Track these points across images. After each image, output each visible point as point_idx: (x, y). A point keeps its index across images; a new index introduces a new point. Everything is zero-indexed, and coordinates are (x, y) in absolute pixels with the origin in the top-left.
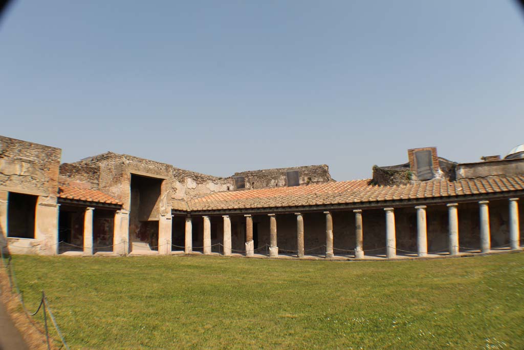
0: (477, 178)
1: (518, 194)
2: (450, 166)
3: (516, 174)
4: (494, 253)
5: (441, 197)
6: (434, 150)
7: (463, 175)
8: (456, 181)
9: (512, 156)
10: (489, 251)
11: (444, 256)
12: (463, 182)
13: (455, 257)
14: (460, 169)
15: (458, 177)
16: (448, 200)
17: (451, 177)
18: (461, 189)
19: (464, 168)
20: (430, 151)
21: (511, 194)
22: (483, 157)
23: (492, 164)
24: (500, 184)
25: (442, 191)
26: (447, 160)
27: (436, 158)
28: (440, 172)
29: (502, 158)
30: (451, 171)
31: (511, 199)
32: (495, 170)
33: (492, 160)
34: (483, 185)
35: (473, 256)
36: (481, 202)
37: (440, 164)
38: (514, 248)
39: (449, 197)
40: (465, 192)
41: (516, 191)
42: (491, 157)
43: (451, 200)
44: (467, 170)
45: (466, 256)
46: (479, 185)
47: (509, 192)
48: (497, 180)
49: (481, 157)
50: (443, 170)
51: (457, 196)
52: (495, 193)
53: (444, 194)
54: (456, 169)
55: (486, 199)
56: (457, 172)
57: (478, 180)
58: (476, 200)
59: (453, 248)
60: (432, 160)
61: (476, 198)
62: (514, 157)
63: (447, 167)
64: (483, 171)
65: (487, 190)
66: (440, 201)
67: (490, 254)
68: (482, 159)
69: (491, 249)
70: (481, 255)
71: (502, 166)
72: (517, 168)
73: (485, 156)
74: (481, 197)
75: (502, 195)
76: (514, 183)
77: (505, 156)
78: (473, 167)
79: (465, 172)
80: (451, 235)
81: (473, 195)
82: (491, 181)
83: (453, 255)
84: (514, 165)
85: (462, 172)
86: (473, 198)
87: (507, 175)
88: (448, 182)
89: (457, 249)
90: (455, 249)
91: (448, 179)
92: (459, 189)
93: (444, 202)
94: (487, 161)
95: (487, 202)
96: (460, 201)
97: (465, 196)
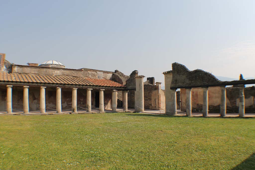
0: (23, 73)
1: (46, 85)
2: (10, 65)
3: (45, 74)
4: (31, 114)
5: (4, 81)
6: (4, 55)
7: (16, 71)
8: (11, 73)
9: (44, 65)
10: (28, 113)
11: (4, 114)
12: (15, 74)
13: (10, 114)
14: (15, 67)
15: (13, 71)
16: (7, 83)
17: (9, 71)
18: (15, 78)
19: (17, 67)
20: (1, 55)
21: (42, 84)
22: (28, 63)
23: (32, 67)
24: (36, 78)
25: (5, 77)
26: (8, 62)
27: (4, 60)
28: (4, 67)
29: (39, 65)
30: (10, 68)
31: (41, 87)
32: (34, 71)
33: (33, 65)
34: (26, 77)
35: (20, 115)
36: (24, 86)
37: (5, 63)
38: (43, 113)
39: (8, 81)
40: (17, 80)
41: (45, 83)
42: (33, 64)
43: (9, 83)
44: (19, 68)
45: (16, 115)
46: (24, 77)
47: (41, 83)
48: (34, 76)
49: (27, 63)
50: (6, 67)
51: (12, 82)
52: (33, 83)
53: (6, 80)
54: (13, 67)
55: (28, 85)
56: (13, 69)
57: (23, 75)
58: (22, 85)
59: (9, 110)
60: (2, 60)
61: (22, 84)
62: (45, 66)
63: (8, 65)
64: (27, 70)
65: (29, 80)
66: (3, 83)
67: (29, 114)
68: (27, 64)
69: (29, 112)
70: (24, 115)
71: (38, 69)
72: (46, 71)
73: (29, 63)
74: (25, 84)
75: (37, 84)
76: (44, 79)
77: (40, 65)
78: (22, 67)
79: (18, 70)
80: (7, 102)
81: (21, 82)
82: (31, 76)
83: (9, 113)
84: (45, 70)
85: (16, 69)
86: (20, 84)
87: (40, 74)
88: (8, 73)
89: (11, 110)
90: (10, 110)
91: (8, 71)
92: (14, 78)
93: (5, 84)
94: (30, 65)
95: (28, 87)
96: (14, 84)
97: (17, 82)
